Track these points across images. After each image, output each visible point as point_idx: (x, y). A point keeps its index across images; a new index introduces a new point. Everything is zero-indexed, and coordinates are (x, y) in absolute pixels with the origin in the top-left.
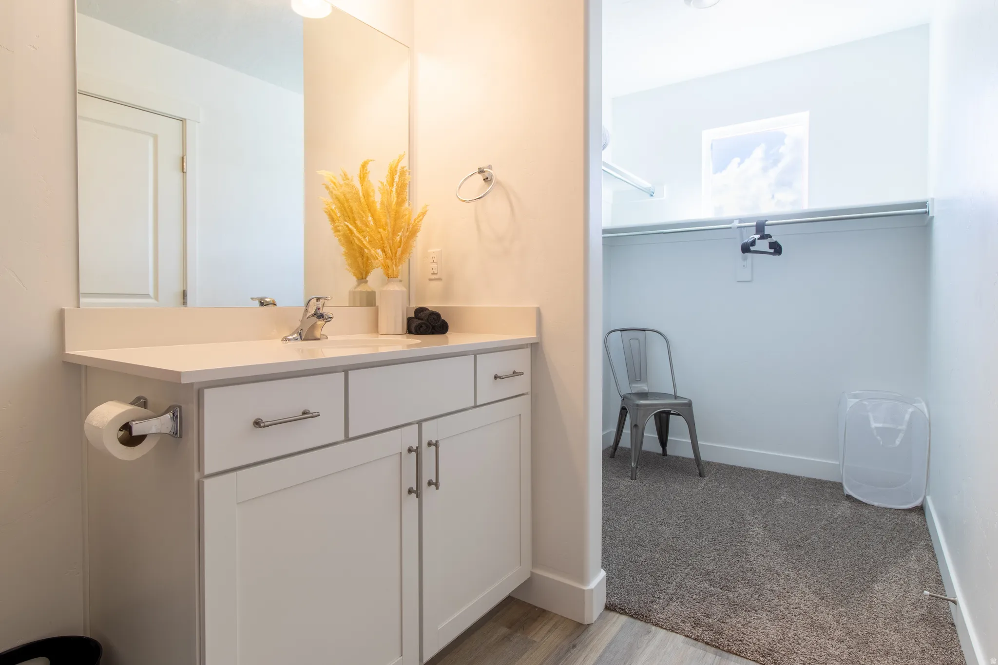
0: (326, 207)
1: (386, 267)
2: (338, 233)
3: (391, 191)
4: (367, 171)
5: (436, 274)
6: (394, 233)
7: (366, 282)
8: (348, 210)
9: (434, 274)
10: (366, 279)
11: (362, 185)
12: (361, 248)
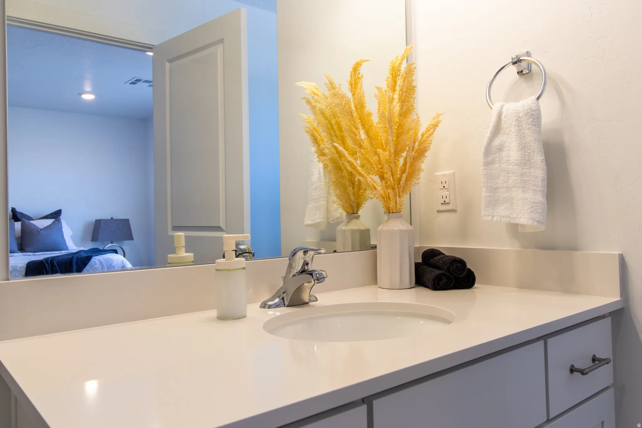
0: (308, 125)
1: (386, 199)
2: (324, 158)
3: (393, 99)
4: (360, 76)
5: (449, 203)
6: (397, 153)
7: (358, 217)
8: (335, 127)
9: (444, 203)
10: (357, 213)
11: (353, 95)
12: (351, 174)
